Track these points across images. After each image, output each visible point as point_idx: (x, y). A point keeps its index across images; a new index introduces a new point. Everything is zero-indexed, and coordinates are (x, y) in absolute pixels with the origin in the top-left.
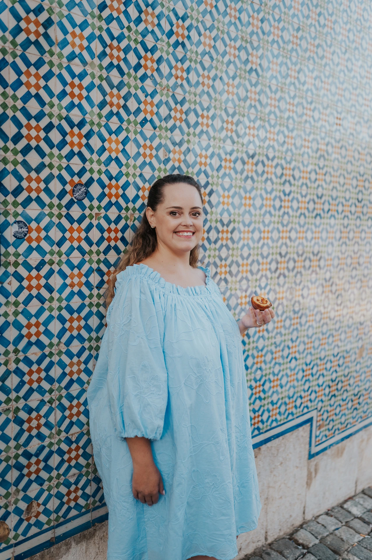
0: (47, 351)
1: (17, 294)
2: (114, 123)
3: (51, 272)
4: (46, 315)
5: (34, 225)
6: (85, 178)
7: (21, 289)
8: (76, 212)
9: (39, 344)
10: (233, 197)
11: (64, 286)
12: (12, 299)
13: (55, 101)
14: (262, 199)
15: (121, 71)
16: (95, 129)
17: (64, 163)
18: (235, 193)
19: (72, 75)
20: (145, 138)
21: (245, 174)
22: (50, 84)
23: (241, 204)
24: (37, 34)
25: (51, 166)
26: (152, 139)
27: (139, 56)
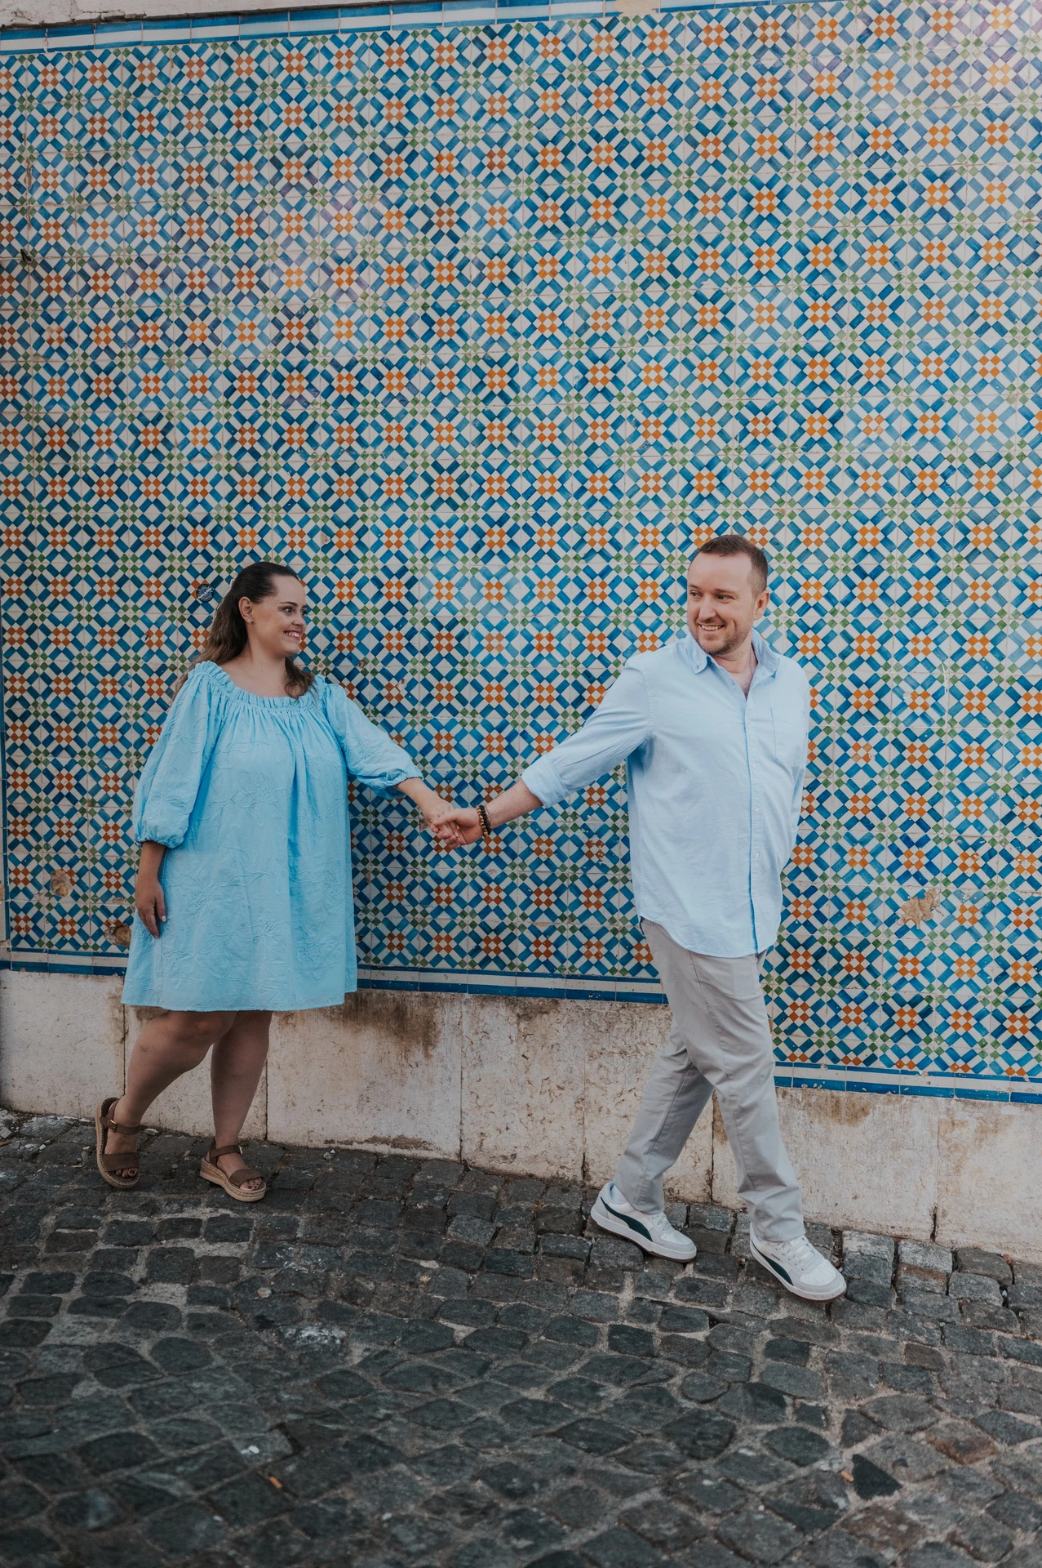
1: (138, 696)
2: (248, 513)
3: (173, 678)
5: (154, 629)
6: (210, 579)
7: (141, 692)
8: (201, 614)
10: (460, 585)
12: (133, 701)
13: (176, 502)
14: (531, 585)
15: (255, 454)
16: (224, 523)
17: (186, 564)
18: (465, 580)
19: (194, 472)
20: (292, 524)
21: (484, 550)
22: (171, 487)
23: (479, 596)
24: (156, 442)
25: (171, 569)
26: (303, 523)
27: (280, 431)
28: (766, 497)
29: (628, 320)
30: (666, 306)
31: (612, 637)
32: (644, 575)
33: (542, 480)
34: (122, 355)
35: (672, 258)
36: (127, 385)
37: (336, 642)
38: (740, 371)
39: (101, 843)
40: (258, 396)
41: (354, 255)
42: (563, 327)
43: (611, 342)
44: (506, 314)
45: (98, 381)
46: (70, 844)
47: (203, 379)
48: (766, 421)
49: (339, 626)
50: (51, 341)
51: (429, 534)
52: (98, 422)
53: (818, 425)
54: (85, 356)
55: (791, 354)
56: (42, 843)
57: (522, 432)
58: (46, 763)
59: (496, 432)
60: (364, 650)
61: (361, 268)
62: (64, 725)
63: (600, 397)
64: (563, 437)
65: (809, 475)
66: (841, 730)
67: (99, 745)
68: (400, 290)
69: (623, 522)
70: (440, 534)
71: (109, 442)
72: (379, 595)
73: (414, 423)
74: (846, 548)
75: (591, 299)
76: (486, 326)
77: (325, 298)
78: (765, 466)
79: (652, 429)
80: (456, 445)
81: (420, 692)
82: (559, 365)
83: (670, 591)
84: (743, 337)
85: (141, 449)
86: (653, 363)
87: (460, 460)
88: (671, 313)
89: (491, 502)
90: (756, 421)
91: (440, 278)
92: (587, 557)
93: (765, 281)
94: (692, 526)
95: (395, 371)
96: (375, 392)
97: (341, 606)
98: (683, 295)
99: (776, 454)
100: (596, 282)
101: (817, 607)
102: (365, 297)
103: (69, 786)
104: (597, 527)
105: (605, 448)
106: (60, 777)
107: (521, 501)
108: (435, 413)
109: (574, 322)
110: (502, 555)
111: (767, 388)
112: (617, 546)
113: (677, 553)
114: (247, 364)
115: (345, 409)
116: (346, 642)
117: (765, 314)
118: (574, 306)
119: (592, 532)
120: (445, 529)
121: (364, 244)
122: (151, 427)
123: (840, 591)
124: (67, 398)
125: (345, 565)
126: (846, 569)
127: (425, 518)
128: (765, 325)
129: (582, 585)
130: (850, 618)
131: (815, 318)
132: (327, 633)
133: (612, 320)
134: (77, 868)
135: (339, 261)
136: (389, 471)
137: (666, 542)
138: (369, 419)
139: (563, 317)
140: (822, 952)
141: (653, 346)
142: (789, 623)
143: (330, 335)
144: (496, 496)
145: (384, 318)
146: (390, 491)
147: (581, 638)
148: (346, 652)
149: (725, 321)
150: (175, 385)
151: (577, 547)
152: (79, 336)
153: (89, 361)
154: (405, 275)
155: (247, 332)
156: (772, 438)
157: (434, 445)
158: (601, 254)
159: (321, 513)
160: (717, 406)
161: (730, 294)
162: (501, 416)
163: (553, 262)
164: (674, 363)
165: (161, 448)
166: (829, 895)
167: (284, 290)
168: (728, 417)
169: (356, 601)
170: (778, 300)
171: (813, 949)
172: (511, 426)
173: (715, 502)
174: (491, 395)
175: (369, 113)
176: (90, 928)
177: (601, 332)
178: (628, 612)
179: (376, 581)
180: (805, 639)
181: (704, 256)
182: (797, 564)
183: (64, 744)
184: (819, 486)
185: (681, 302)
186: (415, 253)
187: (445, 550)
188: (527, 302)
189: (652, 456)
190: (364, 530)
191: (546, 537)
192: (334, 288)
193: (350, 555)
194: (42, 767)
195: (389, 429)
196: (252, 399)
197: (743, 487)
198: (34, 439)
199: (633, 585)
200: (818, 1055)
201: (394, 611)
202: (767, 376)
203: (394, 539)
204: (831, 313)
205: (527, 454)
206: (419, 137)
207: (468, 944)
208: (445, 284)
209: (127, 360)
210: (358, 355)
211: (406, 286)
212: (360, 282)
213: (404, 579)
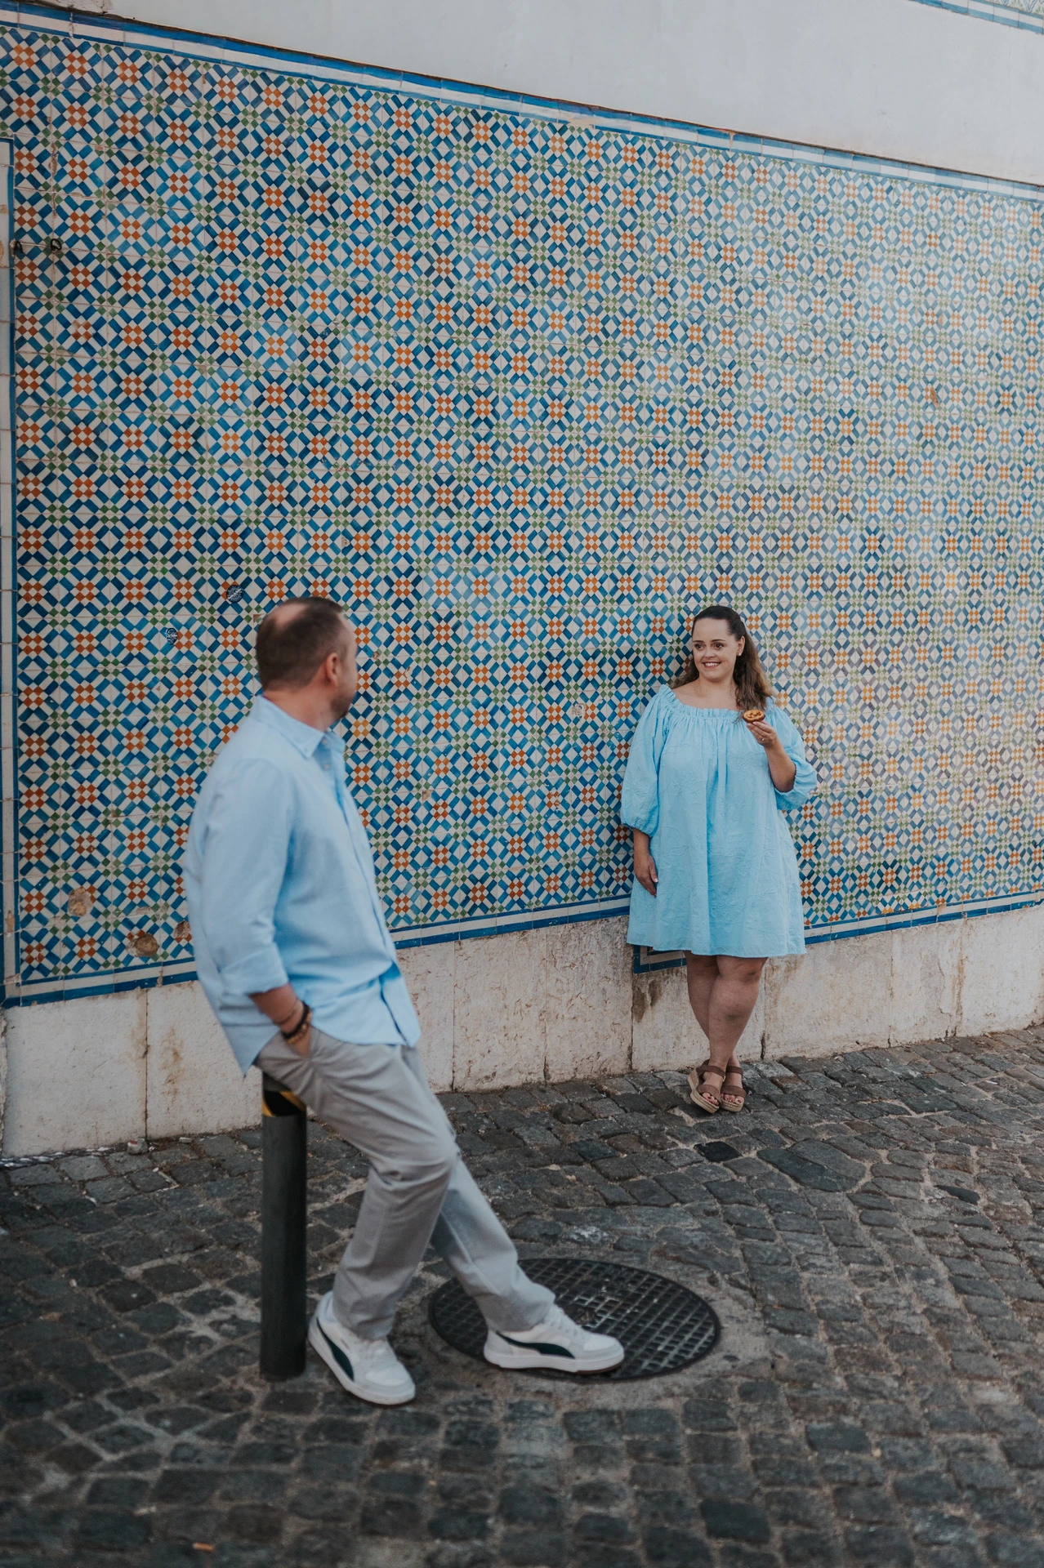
0: (198, 761)
1: (166, 699)
2: (276, 517)
3: (202, 679)
4: (197, 723)
5: (183, 630)
6: (240, 580)
7: (170, 695)
8: (230, 615)
9: (190, 753)
11: (218, 693)
12: (161, 704)
13: (207, 505)
14: (508, 581)
15: (283, 462)
16: (253, 526)
17: (217, 566)
18: (458, 578)
19: (226, 477)
20: (316, 528)
21: (474, 552)
22: (201, 490)
23: (469, 592)
24: (187, 445)
25: (202, 570)
26: (326, 527)
27: (306, 441)
28: (664, 512)
29: (575, 367)
30: (601, 360)
31: (566, 623)
32: (588, 573)
33: (517, 494)
34: (153, 356)
35: (605, 322)
36: (158, 388)
38: (648, 415)
39: (126, 853)
40: (284, 406)
41: (370, 287)
42: (531, 369)
43: (564, 384)
44: (490, 353)
45: (128, 381)
46: (91, 860)
47: (234, 387)
48: (664, 454)
50: (77, 336)
51: (431, 537)
52: (128, 423)
53: (695, 459)
54: (114, 354)
55: (678, 404)
56: (60, 862)
58: (66, 776)
59: (483, 452)
60: (376, 641)
61: (377, 299)
62: (86, 734)
63: (557, 428)
64: (531, 459)
65: (690, 496)
67: (125, 753)
68: (409, 324)
69: (574, 529)
70: (440, 538)
71: (138, 443)
72: (390, 592)
73: (419, 440)
75: (550, 348)
76: (474, 361)
77: (345, 322)
78: (663, 488)
79: (592, 456)
81: (423, 678)
82: (528, 400)
84: (650, 389)
85: (172, 451)
86: (593, 404)
87: (456, 474)
88: (604, 365)
89: (479, 511)
90: (658, 454)
91: (440, 317)
92: (549, 558)
93: (662, 347)
94: (619, 533)
95: (404, 393)
96: (388, 411)
97: (358, 603)
98: (612, 352)
99: (670, 479)
100: (554, 334)
102: (379, 325)
103: (91, 799)
104: (556, 533)
106: (82, 789)
108: (436, 433)
109: (539, 365)
110: (487, 556)
111: (665, 429)
112: (570, 549)
113: (609, 555)
114: (275, 376)
115: (362, 424)
117: (663, 373)
118: (539, 352)
119: (552, 538)
120: (444, 534)
121: (379, 279)
122: (182, 430)
124: (94, 396)
125: (362, 566)
127: (428, 524)
128: (663, 381)
129: (545, 581)
131: (692, 379)
133: (565, 367)
134: (98, 884)
136: (399, 482)
137: (602, 546)
138: (382, 435)
139: (531, 360)
141: (592, 391)
143: (349, 357)
144: (483, 506)
145: (395, 346)
146: (399, 500)
147: (545, 625)
149: (639, 376)
150: (206, 391)
151: (542, 550)
152: (107, 333)
153: (119, 360)
154: (412, 310)
155: (276, 346)
156: (668, 467)
157: (435, 461)
158: (557, 312)
160: (634, 441)
161: (642, 355)
163: (524, 315)
164: (606, 405)
165: (192, 451)
167: (309, 311)
168: (641, 449)
169: (371, 598)
170: (671, 363)
172: (494, 448)
173: (633, 515)
174: (478, 421)
175: (382, 164)
176: (111, 944)
177: (557, 375)
178: (577, 602)
179: (388, 580)
181: (625, 323)
183: (86, 754)
184: (696, 504)
185: (611, 357)
186: (420, 292)
187: (443, 552)
188: (505, 345)
189: (592, 477)
190: (378, 534)
191: (519, 541)
192: (352, 316)
193: (366, 557)
194: (61, 781)
195: (399, 444)
196: (279, 410)
197: (651, 504)
198: (57, 436)
201: (403, 606)
202: (664, 420)
203: (403, 542)
204: (702, 376)
205: (506, 472)
206: (423, 193)
207: (460, 896)
208: (443, 322)
209: (158, 362)
210: (373, 377)
211: (412, 320)
212: (374, 311)
213: (411, 578)
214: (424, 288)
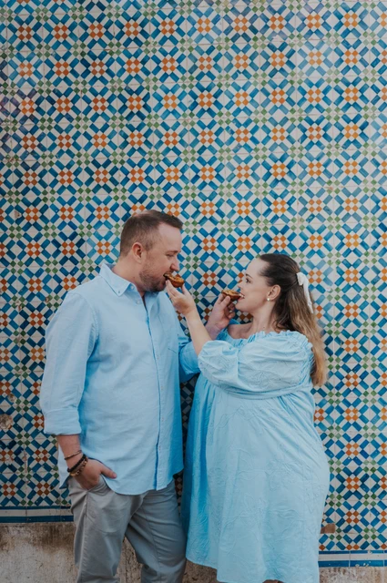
28: (319, 179)
29: (223, 62)
30: (249, 53)
31: (220, 275)
32: (240, 233)
33: (169, 171)
35: (252, 20)
37: (28, 286)
38: (300, 96)
41: (31, 18)
42: (180, 68)
43: (212, 77)
44: (140, 59)
48: (318, 129)
49: (30, 274)
51: (91, 209)
53: (352, 131)
55: (333, 84)
57: (154, 139)
59: (136, 139)
60: (49, 290)
61: (37, 27)
63: (206, 115)
64: (182, 142)
65: (347, 165)
66: (374, 331)
68: (65, 43)
69: (225, 198)
70: (99, 210)
72: (58, 252)
73: (78, 134)
74: (374, 212)
75: (198, 49)
76: (126, 67)
77: (11, 48)
78: (318, 159)
79: (242, 136)
80: (108, 148)
82: (177, 93)
83: (258, 243)
84: (301, 74)
86: (241, 92)
87: (111, 158)
88: (252, 58)
89: (134, 187)
90: (311, 129)
91: (93, 34)
92: (202, 222)
93: (314, 36)
94: (271, 199)
95: (63, 98)
96: (50, 113)
97: (30, 260)
98: (259, 46)
99: (326, 151)
100: (201, 37)
101: (355, 251)
102: (40, 47)
104: (208, 202)
105: (211, 148)
107: (155, 185)
108: (93, 127)
109: (187, 64)
111: (318, 107)
112: (222, 215)
113: (262, 218)
115: (29, 125)
116: (35, 285)
117: (315, 58)
118: (186, 53)
119: (204, 206)
120: (102, 206)
121: (38, 11)
123: (370, 240)
125: (33, 232)
126: (374, 225)
127: (88, 199)
128: (316, 66)
129: (198, 241)
130: (378, 258)
131: (348, 61)
132: (22, 279)
133: (213, 63)
135: (21, 22)
136: (61, 167)
137: (254, 211)
138: (46, 131)
139: (179, 60)
140: (366, 477)
141: (241, 81)
142: (338, 262)
143: (16, 74)
144: (137, 183)
145: (54, 61)
146: (63, 181)
147: (199, 276)
148: (36, 292)
149: (289, 63)
151: (194, 216)
154: (68, 32)
156: (322, 140)
157: (92, 149)
158: (204, 18)
159: (14, 197)
160: (285, 120)
161: (292, 45)
162: (139, 128)
163: (171, 24)
164: (255, 92)
166: (369, 439)
168: (293, 127)
169: (42, 257)
170: (323, 49)
171: (360, 476)
172: (146, 135)
173: (286, 184)
174: (131, 114)
177: (205, 71)
178: (230, 258)
179: (55, 242)
180: (349, 272)
181: (274, 19)
182: (341, 223)
184: (354, 171)
185: (259, 50)
186: (75, 17)
187: (103, 220)
188: (154, 51)
189: (243, 154)
190: (45, 208)
192: (18, 41)
193: (36, 225)
195: (61, 138)
197: (304, 174)
199: (233, 241)
200: (366, 545)
201: (69, 262)
202: (318, 100)
203: (67, 213)
204: (359, 57)
205: (158, 154)
208: (97, 38)
210: (37, 88)
211: (69, 40)
212: (36, 37)
213: (75, 241)
214: (78, 13)
